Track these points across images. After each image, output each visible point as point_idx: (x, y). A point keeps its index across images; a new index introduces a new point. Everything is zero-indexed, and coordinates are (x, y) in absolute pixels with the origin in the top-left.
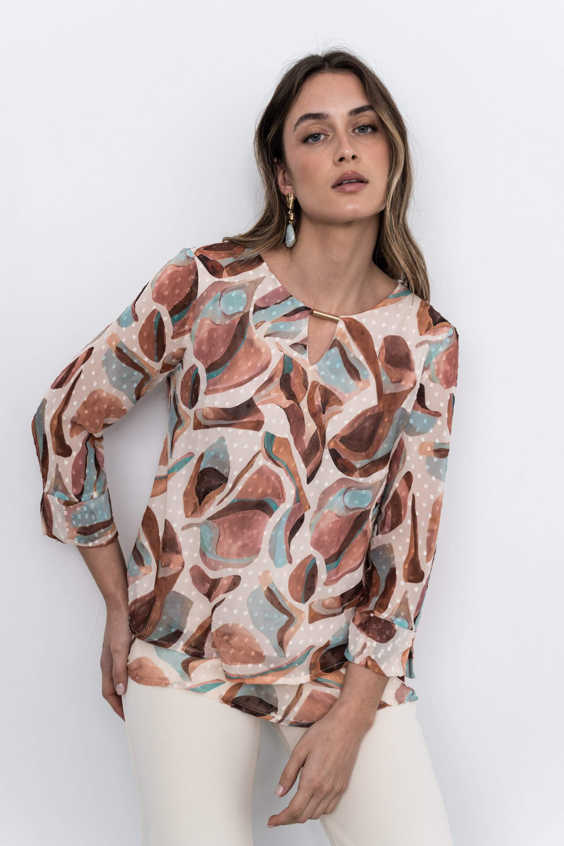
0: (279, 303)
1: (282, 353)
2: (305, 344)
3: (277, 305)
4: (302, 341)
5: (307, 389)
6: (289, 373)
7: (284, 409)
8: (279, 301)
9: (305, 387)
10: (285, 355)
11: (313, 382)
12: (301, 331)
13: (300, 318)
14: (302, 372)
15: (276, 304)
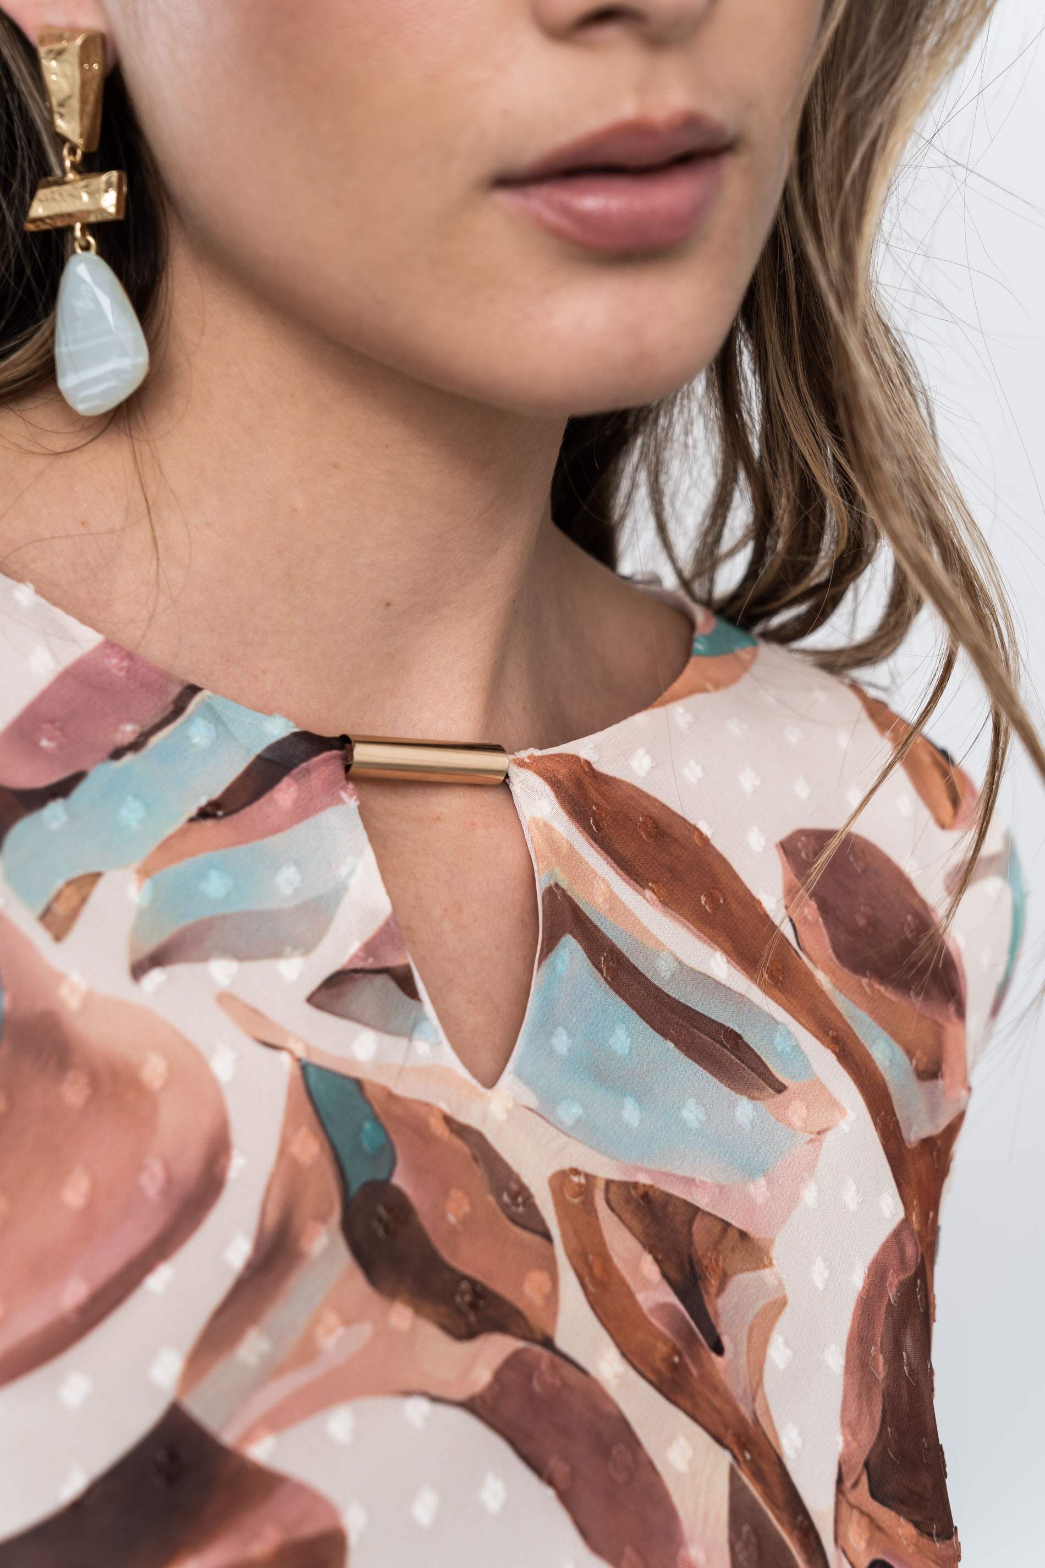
0: (136, 746)
1: (285, 1058)
2: (395, 960)
3: (128, 758)
4: (370, 948)
5: (547, 1236)
6: (381, 1176)
7: (471, 1406)
8: (128, 731)
9: (524, 1227)
10: (304, 1068)
11: (560, 1181)
12: (339, 892)
13: (303, 811)
14: (458, 1143)
15: (117, 754)
